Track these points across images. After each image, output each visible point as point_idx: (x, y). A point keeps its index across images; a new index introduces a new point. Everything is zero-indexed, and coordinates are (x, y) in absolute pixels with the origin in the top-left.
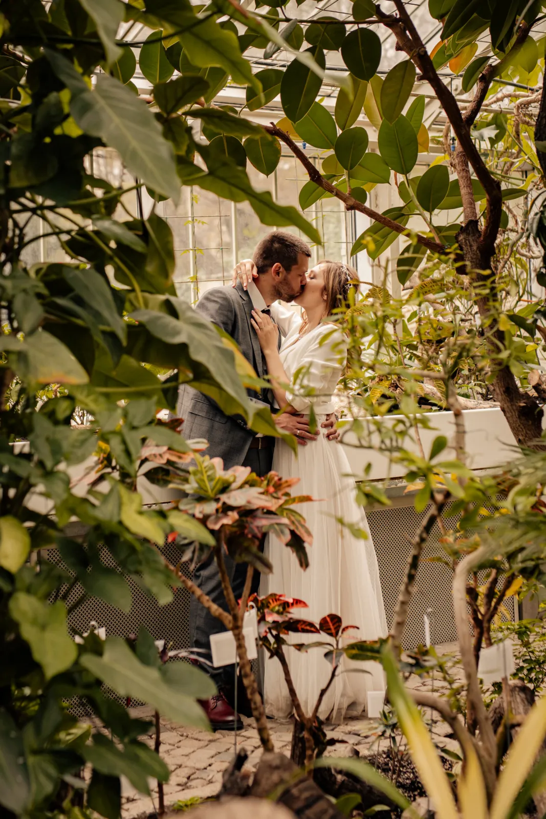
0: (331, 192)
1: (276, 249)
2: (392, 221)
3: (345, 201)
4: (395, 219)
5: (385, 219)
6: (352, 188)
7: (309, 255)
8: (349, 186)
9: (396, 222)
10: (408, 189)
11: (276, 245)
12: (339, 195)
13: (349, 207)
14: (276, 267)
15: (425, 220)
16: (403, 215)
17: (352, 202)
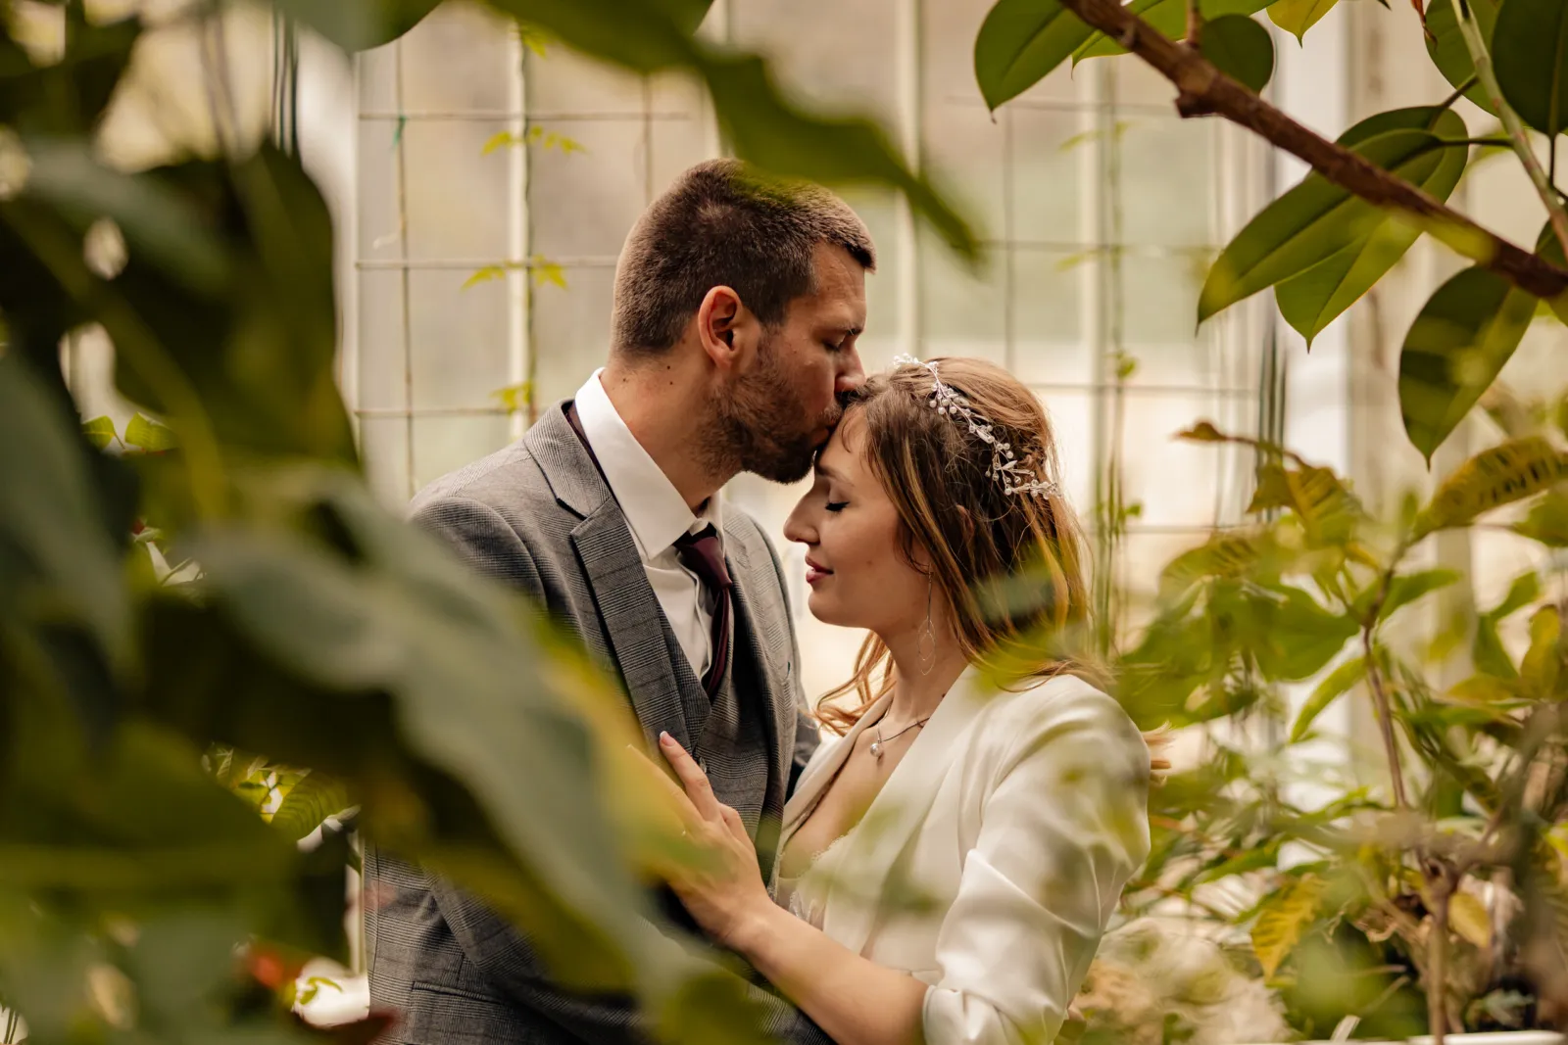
0: (1115, 32)
1: (709, 225)
2: (1379, 172)
3: (1171, 72)
4: (1392, 165)
5: (1347, 159)
6: (1209, 14)
7: (863, 258)
8: (1196, 10)
9: (1402, 177)
10: (1465, 29)
11: (712, 211)
12: (1147, 46)
13: (1187, 101)
14: (714, 306)
15: (1529, 166)
16: (1435, 143)
17: (1201, 82)
